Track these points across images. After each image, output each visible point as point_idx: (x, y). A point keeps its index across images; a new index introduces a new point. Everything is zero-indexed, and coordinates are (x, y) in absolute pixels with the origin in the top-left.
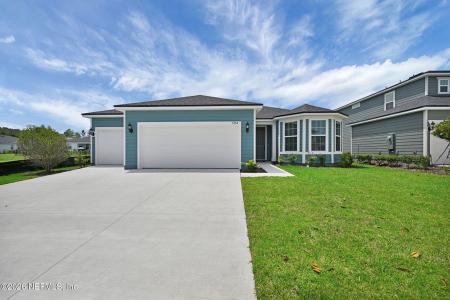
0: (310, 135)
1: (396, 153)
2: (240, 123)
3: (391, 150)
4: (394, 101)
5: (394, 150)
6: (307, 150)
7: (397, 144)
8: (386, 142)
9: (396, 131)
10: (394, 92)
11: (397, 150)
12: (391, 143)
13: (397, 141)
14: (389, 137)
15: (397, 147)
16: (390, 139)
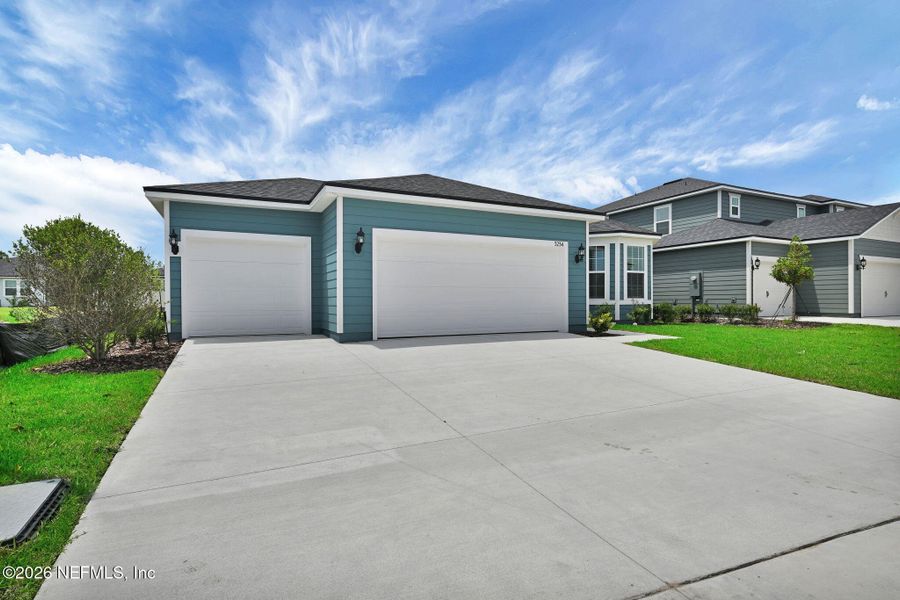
0: (626, 272)
1: (704, 301)
2: (566, 244)
3: (697, 297)
4: (670, 220)
5: (700, 297)
6: (622, 298)
7: (705, 288)
8: (688, 285)
9: (704, 269)
10: (670, 206)
11: (705, 298)
12: (696, 287)
13: (705, 284)
14: (694, 278)
15: (705, 293)
16: (695, 281)
